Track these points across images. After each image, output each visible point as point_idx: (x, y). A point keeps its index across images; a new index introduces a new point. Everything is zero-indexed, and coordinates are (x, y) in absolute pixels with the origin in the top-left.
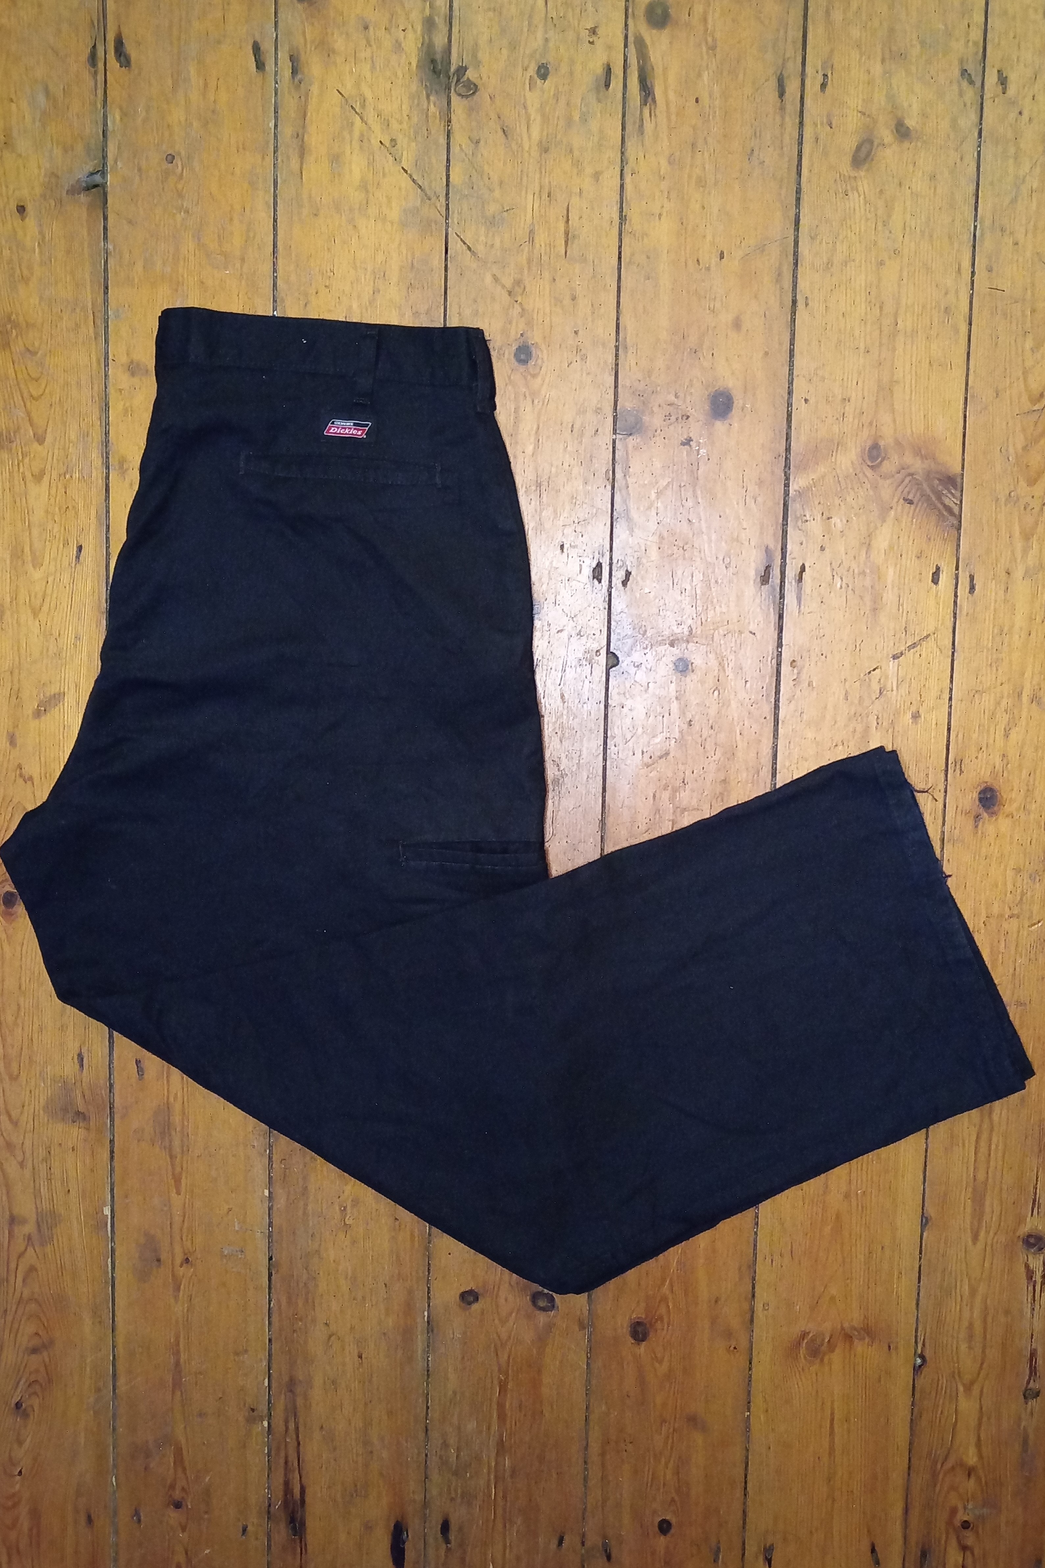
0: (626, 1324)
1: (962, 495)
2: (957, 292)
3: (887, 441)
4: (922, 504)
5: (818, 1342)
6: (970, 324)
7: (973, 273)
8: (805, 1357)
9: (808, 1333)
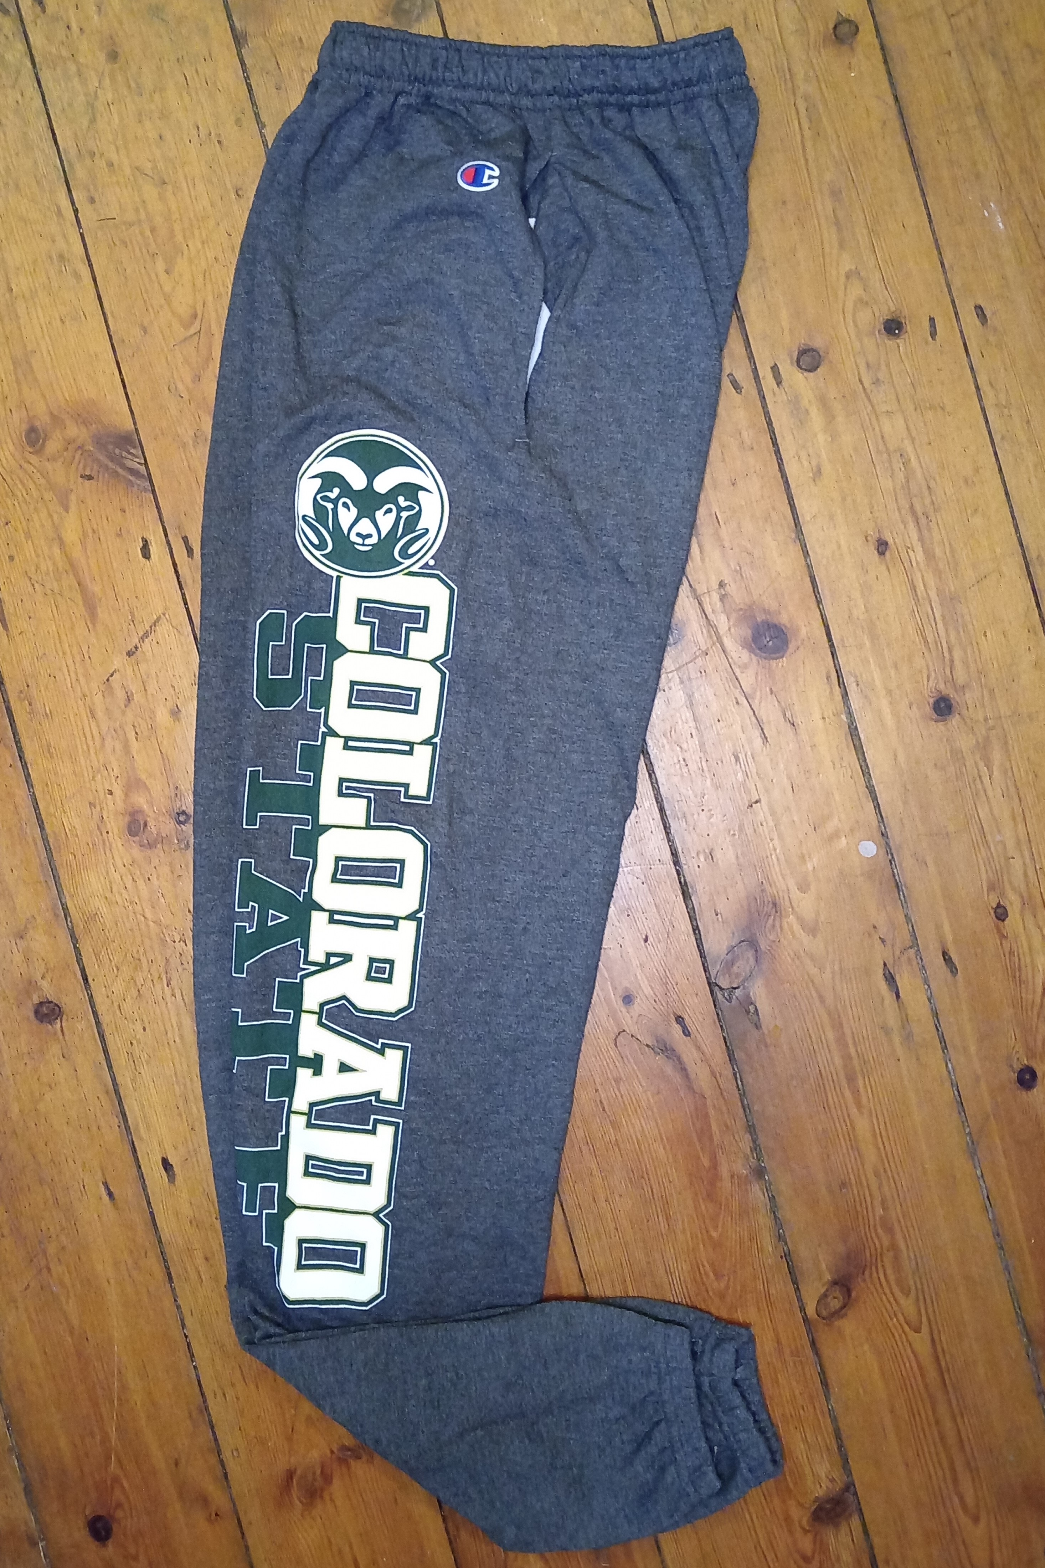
0: (81, 1523)
1: (143, 452)
2: (65, 237)
3: (43, 420)
4: (104, 476)
5: (310, 1477)
6: (91, 266)
7: (76, 211)
8: (301, 1502)
9: (295, 1469)
